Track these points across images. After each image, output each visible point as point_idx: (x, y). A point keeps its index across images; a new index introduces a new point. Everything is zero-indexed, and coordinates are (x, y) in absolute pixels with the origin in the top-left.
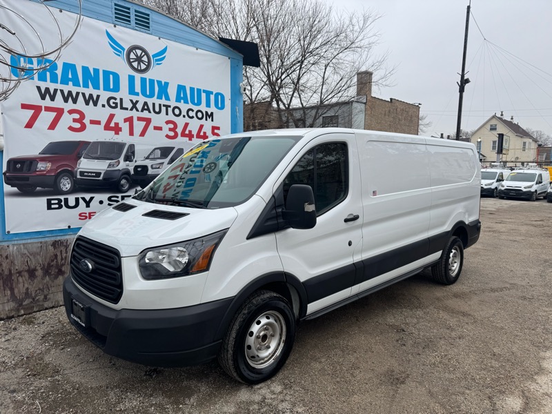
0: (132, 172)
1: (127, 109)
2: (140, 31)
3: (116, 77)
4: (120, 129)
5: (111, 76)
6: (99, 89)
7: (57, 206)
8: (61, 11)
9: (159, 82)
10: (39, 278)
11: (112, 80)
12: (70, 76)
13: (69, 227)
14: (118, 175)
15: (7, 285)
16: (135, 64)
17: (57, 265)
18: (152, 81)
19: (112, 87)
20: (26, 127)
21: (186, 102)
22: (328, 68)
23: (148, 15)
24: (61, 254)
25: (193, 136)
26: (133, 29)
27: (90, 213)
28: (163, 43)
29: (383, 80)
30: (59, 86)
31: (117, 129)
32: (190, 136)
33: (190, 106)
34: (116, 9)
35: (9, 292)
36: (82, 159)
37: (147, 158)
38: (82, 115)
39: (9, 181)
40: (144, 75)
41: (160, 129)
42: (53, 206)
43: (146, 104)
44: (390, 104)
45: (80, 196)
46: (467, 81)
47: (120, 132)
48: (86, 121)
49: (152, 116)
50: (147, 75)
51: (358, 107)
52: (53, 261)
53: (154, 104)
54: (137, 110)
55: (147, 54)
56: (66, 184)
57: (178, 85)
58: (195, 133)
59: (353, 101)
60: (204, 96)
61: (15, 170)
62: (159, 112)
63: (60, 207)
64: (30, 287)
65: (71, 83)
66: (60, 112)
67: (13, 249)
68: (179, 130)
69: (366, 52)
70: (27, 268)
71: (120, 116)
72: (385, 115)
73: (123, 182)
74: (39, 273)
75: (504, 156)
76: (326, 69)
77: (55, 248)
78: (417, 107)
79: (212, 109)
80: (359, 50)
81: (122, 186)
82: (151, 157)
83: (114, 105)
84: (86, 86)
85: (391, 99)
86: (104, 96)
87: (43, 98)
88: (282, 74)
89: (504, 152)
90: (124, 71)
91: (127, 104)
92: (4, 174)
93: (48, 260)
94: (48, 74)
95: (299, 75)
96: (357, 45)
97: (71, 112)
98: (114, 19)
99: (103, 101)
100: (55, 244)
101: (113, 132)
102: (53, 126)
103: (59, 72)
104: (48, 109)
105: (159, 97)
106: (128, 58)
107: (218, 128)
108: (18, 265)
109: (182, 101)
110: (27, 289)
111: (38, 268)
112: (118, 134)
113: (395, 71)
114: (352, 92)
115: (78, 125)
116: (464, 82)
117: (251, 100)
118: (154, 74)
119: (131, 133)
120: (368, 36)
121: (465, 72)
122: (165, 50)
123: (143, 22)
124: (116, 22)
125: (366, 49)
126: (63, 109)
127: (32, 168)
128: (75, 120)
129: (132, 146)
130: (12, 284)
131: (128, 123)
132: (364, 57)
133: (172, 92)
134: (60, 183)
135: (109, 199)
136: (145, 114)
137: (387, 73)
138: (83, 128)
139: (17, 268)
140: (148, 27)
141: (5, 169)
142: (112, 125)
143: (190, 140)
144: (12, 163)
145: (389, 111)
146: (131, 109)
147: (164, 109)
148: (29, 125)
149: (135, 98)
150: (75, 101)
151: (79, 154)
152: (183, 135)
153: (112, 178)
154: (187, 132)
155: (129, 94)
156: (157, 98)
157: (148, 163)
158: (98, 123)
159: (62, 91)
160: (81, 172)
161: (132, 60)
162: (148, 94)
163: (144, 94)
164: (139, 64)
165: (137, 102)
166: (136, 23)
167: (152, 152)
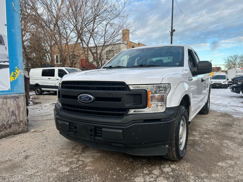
29: (135, 32)
44: (138, 45)
46: (174, 31)
51: (123, 46)
59: (120, 43)
76: (106, 26)
85: (139, 43)
95: (93, 29)
96: (121, 15)
114: (120, 37)
120: (127, 11)
121: (173, 26)
132: (125, 19)
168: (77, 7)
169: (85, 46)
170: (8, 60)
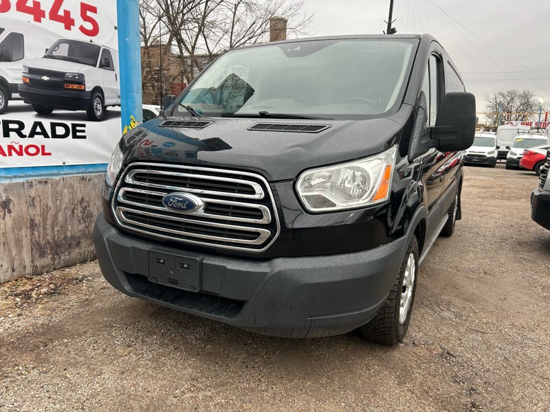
22: (238, 8)
25: (42, 14)
29: (302, 27)
32: (37, 13)
46: (394, 30)
58: (46, 8)
76: (236, 9)
88: (184, 8)
95: (205, 13)
113: (313, 18)
116: (391, 31)
117: (145, 37)
121: (392, 20)
137: (306, 19)
143: (38, 19)
152: (22, 7)
154: (29, 3)
169: (186, 54)
170: (119, 101)
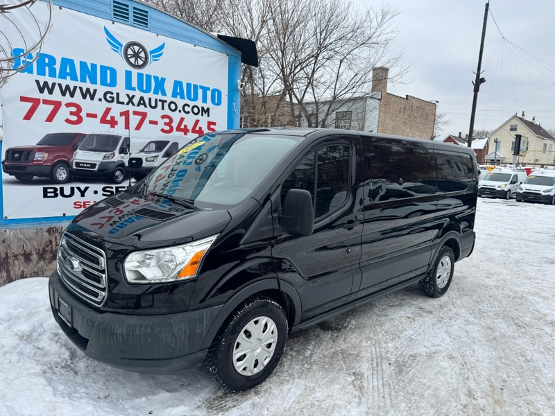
0: (127, 164)
1: (123, 103)
2: (138, 28)
3: (113, 72)
4: (116, 123)
5: (108, 71)
6: (96, 83)
7: (53, 195)
8: (61, 8)
9: (156, 78)
10: (34, 262)
11: (108, 75)
12: (68, 71)
13: (64, 215)
14: (113, 166)
15: (4, 267)
16: (132, 60)
17: (52, 250)
18: (148, 77)
19: (108, 82)
20: (25, 118)
21: (182, 97)
22: (343, 63)
23: (147, 12)
24: (56, 240)
25: (188, 131)
26: (131, 26)
27: (84, 203)
28: (161, 39)
29: (399, 77)
30: (57, 80)
31: (113, 123)
32: (186, 131)
33: (186, 101)
34: (114, 6)
35: (5, 274)
36: (78, 150)
37: (142, 151)
38: (79, 109)
39: (8, 169)
40: (141, 71)
41: (155, 123)
42: (49, 195)
43: (142, 98)
44: (406, 101)
45: (75, 185)
46: (483, 80)
47: (116, 126)
48: (83, 114)
49: (148, 110)
50: (144, 71)
51: (372, 103)
52: (48, 246)
53: (150, 99)
54: (133, 105)
55: (144, 50)
56: (62, 174)
57: (175, 81)
58: (190, 127)
59: (367, 97)
60: (200, 92)
61: (13, 159)
62: (155, 107)
63: (56, 195)
64: (26, 270)
65: (68, 78)
66: (57, 105)
67: (9, 233)
68: (175, 125)
69: (382, 49)
70: (23, 252)
71: (116, 110)
72: (400, 111)
73: (118, 173)
74: (34, 257)
75: (520, 157)
76: (341, 63)
77: (50, 234)
78: (433, 105)
79: (209, 105)
80: (376, 46)
81: (117, 177)
82: (146, 150)
83: (110, 99)
84: (83, 80)
85: (407, 96)
86: (101, 90)
87: (41, 91)
89: (520, 153)
90: (121, 66)
91: (124, 99)
92: (3, 162)
93: (43, 245)
94: (47, 68)
95: (314, 69)
96: (374, 40)
97: (68, 105)
98: (113, 16)
99: (99, 95)
100: (50, 231)
101: (109, 125)
102: (50, 119)
103: (57, 67)
104: (46, 102)
105: (156, 92)
106: (126, 54)
107: (214, 124)
108: (15, 249)
109: (178, 96)
110: (23, 272)
111: (34, 252)
112: (114, 127)
113: (411, 68)
114: (367, 88)
115: (74, 118)
116: (479, 81)
117: (263, 93)
118: (151, 69)
119: (127, 126)
120: (386, 32)
121: (481, 71)
122: (162, 47)
123: (141, 19)
124: (115, 19)
125: (383, 46)
126: (61, 102)
127: (30, 157)
128: (72, 113)
129: (127, 140)
130: (8, 267)
131: (124, 117)
132: (380, 53)
133: (169, 87)
134: (56, 172)
135: (104, 189)
136: (141, 109)
137: (403, 70)
138: (80, 121)
139: (13, 251)
140: (147, 24)
141: (3, 158)
142: (108, 118)
143: (186, 134)
144: (10, 153)
145: (405, 108)
146: (128, 104)
147: (160, 104)
148: (28, 116)
149: (131, 93)
150: (72, 95)
151: (75, 145)
152: (179, 129)
153: (107, 170)
154: (182, 127)
155: (126, 88)
156: (154, 93)
157: (143, 156)
158: (95, 116)
159: (60, 85)
160: (76, 163)
161: (129, 56)
162: (144, 89)
163: (141, 89)
164: (136, 60)
165: (133, 96)
166: (134, 20)
167: (147, 145)
168: (287, 28)
